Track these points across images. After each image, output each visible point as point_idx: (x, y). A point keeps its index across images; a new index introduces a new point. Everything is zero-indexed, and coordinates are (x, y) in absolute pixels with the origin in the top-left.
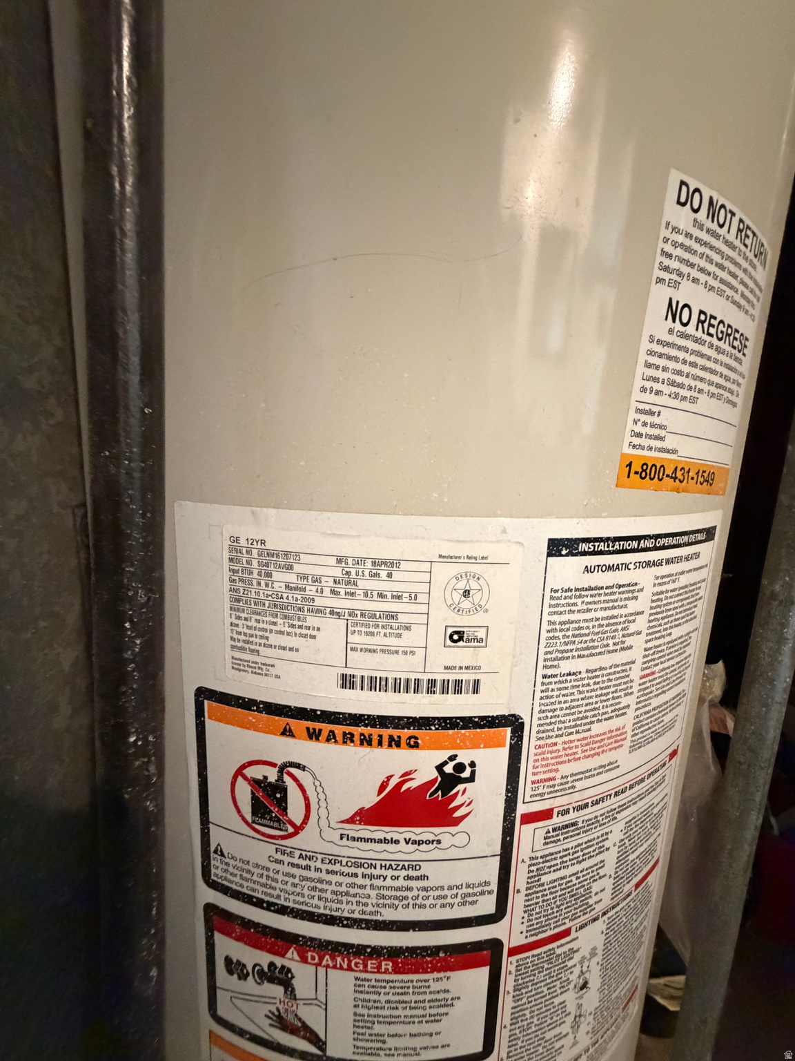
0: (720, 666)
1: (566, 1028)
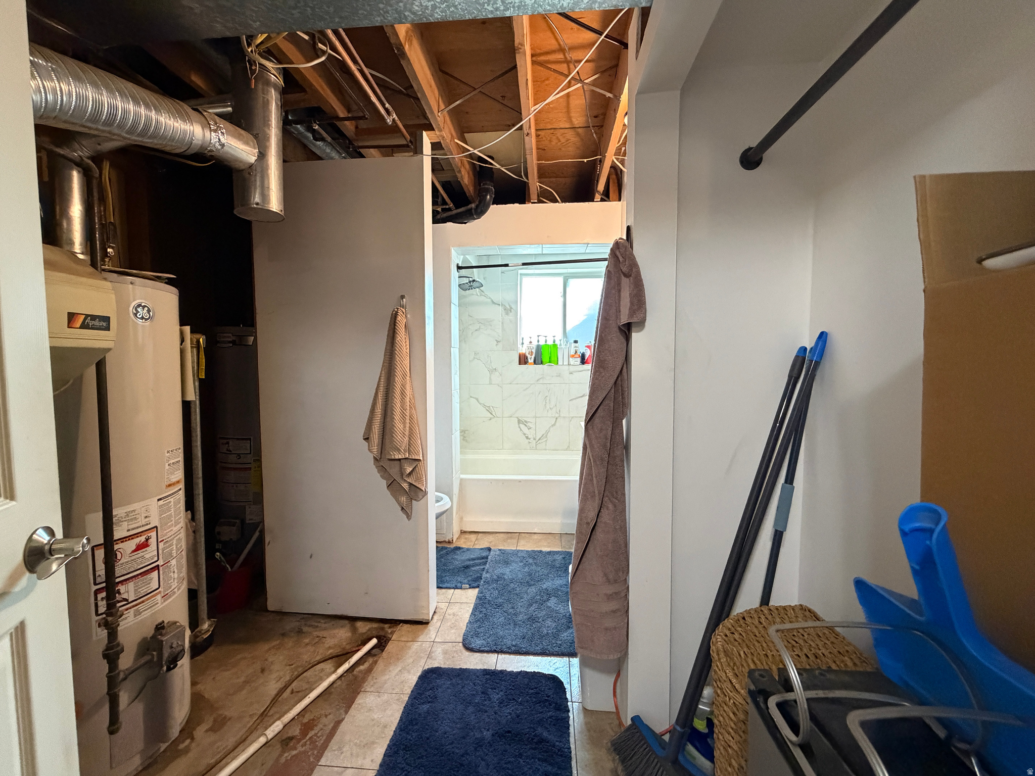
0: (189, 512)
1: (172, 581)
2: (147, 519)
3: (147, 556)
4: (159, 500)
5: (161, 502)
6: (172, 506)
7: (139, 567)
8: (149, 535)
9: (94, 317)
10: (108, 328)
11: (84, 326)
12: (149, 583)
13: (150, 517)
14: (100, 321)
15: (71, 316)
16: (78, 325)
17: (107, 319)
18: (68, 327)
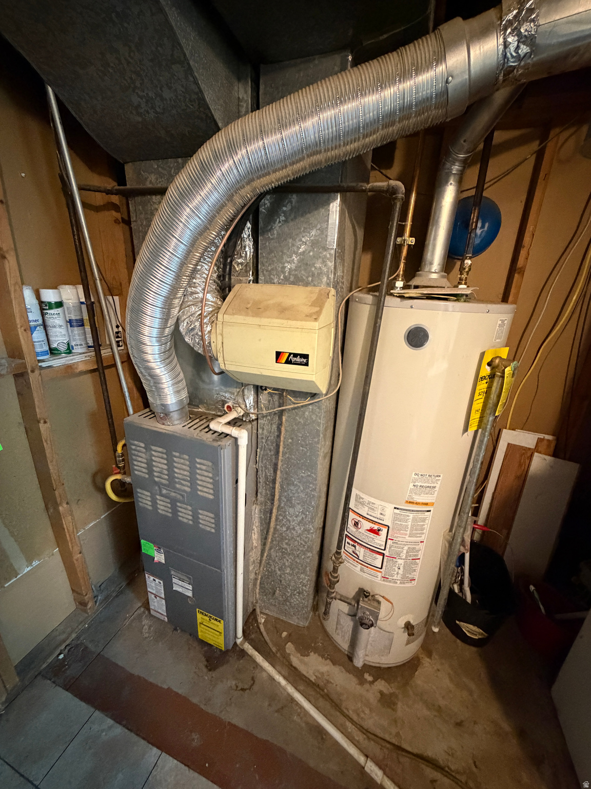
2: (382, 516)
3: (376, 541)
4: (395, 508)
5: (396, 511)
6: (410, 520)
7: (369, 543)
8: (381, 528)
9: (295, 355)
10: (307, 364)
11: (288, 362)
12: (374, 560)
13: (385, 516)
14: (300, 358)
15: (278, 355)
16: (284, 361)
17: (306, 356)
18: (276, 362)
